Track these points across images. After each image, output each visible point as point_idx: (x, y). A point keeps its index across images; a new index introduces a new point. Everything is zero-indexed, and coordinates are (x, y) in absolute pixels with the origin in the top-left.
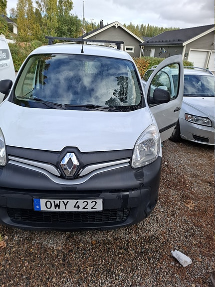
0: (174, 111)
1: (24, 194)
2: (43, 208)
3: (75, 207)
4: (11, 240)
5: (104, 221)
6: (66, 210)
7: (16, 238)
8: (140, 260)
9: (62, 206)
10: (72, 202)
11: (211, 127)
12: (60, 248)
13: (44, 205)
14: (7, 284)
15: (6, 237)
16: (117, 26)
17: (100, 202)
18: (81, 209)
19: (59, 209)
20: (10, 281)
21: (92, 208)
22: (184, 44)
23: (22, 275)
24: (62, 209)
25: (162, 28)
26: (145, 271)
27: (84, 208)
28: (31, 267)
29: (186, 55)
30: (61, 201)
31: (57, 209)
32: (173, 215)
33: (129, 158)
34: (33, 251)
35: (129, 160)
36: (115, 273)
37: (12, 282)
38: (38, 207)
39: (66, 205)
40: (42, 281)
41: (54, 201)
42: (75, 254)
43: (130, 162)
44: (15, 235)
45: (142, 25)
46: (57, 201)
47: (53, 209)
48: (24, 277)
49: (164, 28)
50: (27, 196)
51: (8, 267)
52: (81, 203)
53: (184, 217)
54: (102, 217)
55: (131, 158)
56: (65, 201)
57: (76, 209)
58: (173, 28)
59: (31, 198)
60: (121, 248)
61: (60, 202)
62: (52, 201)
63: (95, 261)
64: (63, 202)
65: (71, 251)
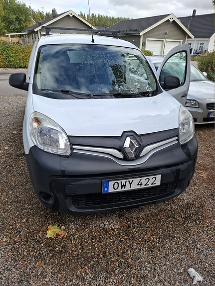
0: (182, 97)
1: (93, 179)
2: (111, 190)
3: (138, 185)
4: (68, 228)
5: (157, 194)
6: (131, 189)
7: (72, 226)
8: (188, 223)
9: (128, 185)
10: (136, 180)
11: (199, 108)
12: (118, 227)
13: (112, 187)
14: (89, 265)
15: (63, 227)
16: (71, 16)
17: (159, 177)
18: (143, 186)
19: (125, 188)
20: (90, 262)
21: (152, 184)
22: (141, 34)
23: (98, 255)
24: (127, 188)
25: (113, 18)
26: (197, 231)
27: (146, 185)
28: (102, 247)
29: (144, 44)
30: (127, 180)
31: (123, 189)
32: (195, 185)
33: (177, 136)
34: (95, 234)
35: (176, 138)
36: (175, 236)
37: (93, 262)
38: (106, 189)
39: (130, 184)
40: (119, 256)
41: (121, 182)
42: (134, 228)
43: (178, 140)
44: (70, 224)
45: (93, 14)
46: (123, 182)
47: (119, 189)
48: (101, 256)
49: (115, 17)
50: (97, 181)
51: (80, 251)
52: (144, 180)
53: (204, 185)
54: (156, 192)
55: (178, 136)
56: (131, 180)
57: (139, 187)
58: (123, 18)
59: (99, 181)
60: (169, 217)
61: (126, 182)
62: (119, 182)
63: (154, 231)
64: (129, 181)
65: (129, 227)
